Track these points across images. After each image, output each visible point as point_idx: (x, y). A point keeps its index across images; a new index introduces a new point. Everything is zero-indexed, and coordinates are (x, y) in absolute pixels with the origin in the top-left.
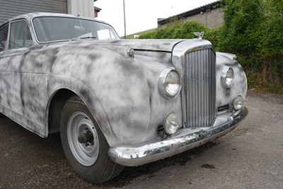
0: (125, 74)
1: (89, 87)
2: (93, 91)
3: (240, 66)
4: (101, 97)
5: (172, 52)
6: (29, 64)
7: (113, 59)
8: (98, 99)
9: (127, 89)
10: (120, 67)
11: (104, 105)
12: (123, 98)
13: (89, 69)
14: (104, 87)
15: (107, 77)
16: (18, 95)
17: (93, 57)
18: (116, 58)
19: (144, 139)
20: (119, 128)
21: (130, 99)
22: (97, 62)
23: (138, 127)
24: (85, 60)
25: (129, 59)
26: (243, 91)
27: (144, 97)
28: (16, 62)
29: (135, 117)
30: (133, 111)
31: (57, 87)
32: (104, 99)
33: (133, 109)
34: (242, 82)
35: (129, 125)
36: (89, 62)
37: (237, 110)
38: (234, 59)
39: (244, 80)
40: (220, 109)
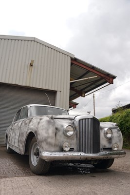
3: (119, 128)
4: (40, 133)
5: (74, 119)
6: (23, 124)
11: (41, 136)
12: (46, 133)
14: (41, 129)
16: (18, 138)
17: (41, 119)
19: (53, 150)
20: (44, 145)
21: (48, 133)
22: (42, 121)
23: (50, 144)
24: (38, 120)
26: (120, 141)
27: (53, 133)
28: (20, 124)
29: (49, 140)
30: (49, 138)
31: (29, 131)
35: (47, 143)
37: (115, 151)
38: (116, 125)
39: (120, 136)
40: (105, 149)
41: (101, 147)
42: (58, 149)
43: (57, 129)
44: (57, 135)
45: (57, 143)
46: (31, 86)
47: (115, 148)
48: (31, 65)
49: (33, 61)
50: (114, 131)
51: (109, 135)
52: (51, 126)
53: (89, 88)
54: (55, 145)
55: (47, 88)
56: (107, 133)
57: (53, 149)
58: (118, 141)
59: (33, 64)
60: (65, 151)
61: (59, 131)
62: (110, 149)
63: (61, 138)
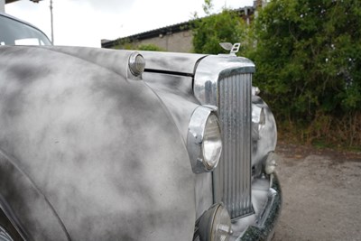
0: (126, 123)
1: (13, 156)
2: (27, 169)
3: (265, 105)
4: (51, 186)
5: (193, 76)
7: (87, 79)
8: (41, 193)
9: (134, 165)
10: (111, 102)
11: (62, 210)
12: (122, 189)
13: (11, 105)
14: (60, 156)
15: (70, 130)
18: (96, 78)
22: (38, 88)
25: (133, 81)
30: (153, 224)
32: (63, 193)
33: (154, 219)
34: (271, 130)
36: (12, 85)
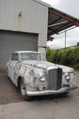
4: (25, 79)
5: (46, 69)
6: (16, 67)
13: (25, 72)
15: (27, 75)
16: (13, 74)
17: (26, 70)
18: (29, 71)
21: (30, 81)
23: (31, 87)
28: (14, 66)
29: (31, 85)
33: (30, 83)
35: (29, 86)
37: (71, 87)
38: (73, 70)
39: (75, 78)
40: (65, 86)
41: (62, 85)
42: (36, 89)
43: (35, 78)
44: (35, 82)
45: (35, 86)
46: (21, 31)
47: (71, 85)
48: (20, 15)
49: (21, 12)
50: (72, 74)
51: (68, 78)
52: (31, 76)
53: (62, 28)
54: (34, 88)
55: (32, 32)
56: (67, 76)
57: (33, 90)
58: (73, 81)
59: (21, 14)
60: (40, 91)
61: (36, 79)
62: (68, 86)
63: (37, 83)
